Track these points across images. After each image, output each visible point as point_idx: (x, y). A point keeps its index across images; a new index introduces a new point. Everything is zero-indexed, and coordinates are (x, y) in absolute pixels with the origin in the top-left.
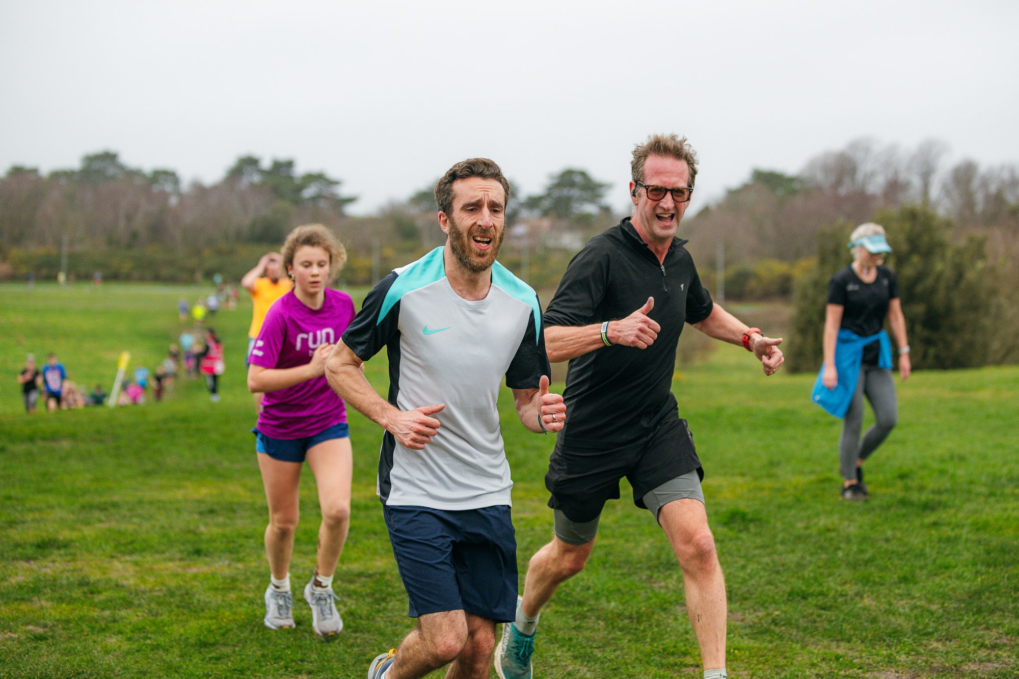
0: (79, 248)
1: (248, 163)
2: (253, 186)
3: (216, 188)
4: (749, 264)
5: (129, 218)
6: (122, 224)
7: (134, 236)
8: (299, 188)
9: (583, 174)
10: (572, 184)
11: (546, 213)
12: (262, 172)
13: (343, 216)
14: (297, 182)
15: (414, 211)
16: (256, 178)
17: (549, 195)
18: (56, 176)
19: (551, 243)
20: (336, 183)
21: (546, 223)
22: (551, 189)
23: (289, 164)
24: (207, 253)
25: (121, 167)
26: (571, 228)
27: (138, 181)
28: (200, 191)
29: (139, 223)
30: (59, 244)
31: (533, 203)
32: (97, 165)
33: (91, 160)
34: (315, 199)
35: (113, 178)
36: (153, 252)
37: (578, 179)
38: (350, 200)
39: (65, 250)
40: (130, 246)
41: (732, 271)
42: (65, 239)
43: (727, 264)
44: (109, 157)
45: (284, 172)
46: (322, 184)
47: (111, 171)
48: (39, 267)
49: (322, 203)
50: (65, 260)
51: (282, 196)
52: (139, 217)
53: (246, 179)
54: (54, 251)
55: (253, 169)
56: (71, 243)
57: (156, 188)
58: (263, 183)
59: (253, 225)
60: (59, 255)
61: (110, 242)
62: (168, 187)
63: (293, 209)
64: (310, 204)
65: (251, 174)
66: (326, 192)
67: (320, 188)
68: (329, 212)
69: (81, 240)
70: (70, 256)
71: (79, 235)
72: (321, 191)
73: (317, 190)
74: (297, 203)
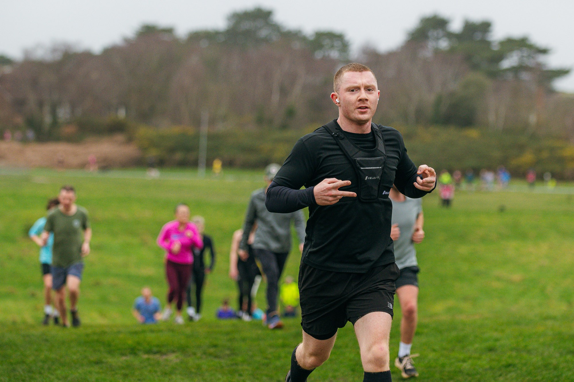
0: (221, 128)
1: (435, 24)
2: (437, 52)
5: (284, 92)
6: (276, 98)
7: (291, 113)
8: (499, 57)
12: (450, 36)
13: (552, 92)
14: (496, 48)
16: (444, 44)
18: (196, 37)
20: (544, 51)
23: (486, 27)
25: (276, 28)
27: (297, 45)
29: (297, 97)
30: (198, 123)
32: (246, 25)
33: (239, 18)
34: (516, 70)
35: (266, 40)
38: (562, 73)
39: (205, 130)
40: (284, 127)
42: (205, 116)
44: (262, 16)
45: (478, 36)
46: (526, 52)
47: (264, 33)
48: (172, 150)
49: (525, 76)
50: (204, 143)
51: (475, 67)
52: (297, 90)
53: (431, 45)
54: (191, 130)
55: (440, 32)
56: (212, 121)
57: (319, 55)
58: (452, 51)
59: (439, 101)
60: (197, 136)
61: (260, 121)
62: (334, 54)
63: (488, 83)
64: (510, 76)
65: (437, 39)
66: (530, 63)
67: (523, 57)
68: (534, 87)
69: (224, 118)
70: (210, 137)
71: (222, 112)
72: (525, 61)
73: (520, 59)
74: (494, 75)
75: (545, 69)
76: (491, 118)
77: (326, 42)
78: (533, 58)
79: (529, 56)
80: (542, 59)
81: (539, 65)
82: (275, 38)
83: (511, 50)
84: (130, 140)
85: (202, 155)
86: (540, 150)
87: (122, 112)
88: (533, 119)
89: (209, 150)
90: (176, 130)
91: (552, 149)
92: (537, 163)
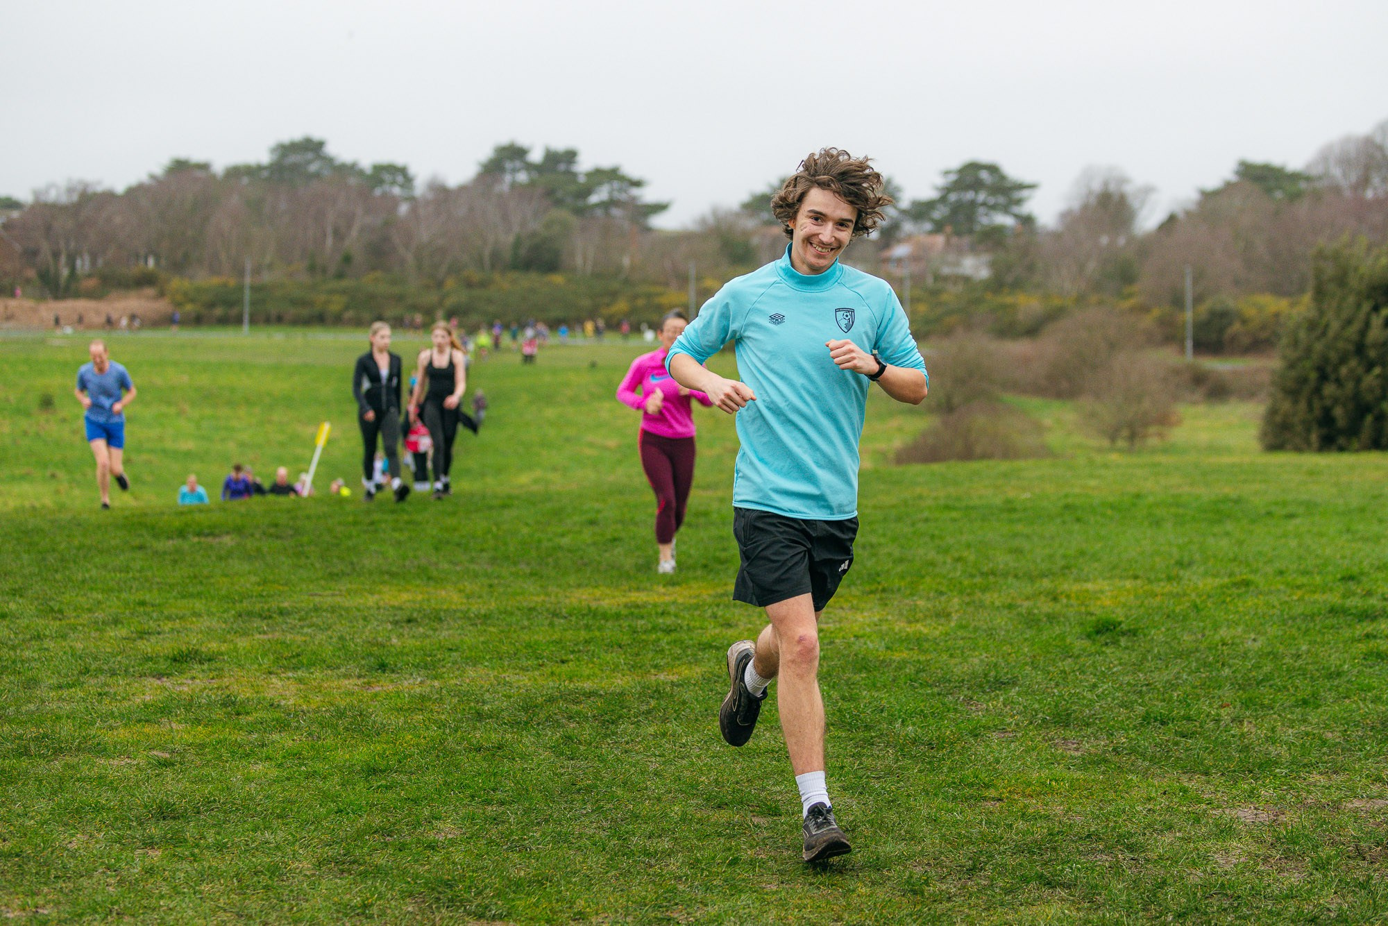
0: (267, 278)
1: (512, 154)
2: (514, 186)
3: (463, 189)
4: (1229, 300)
5: (339, 235)
6: (330, 242)
7: (347, 259)
8: (587, 191)
9: (993, 169)
10: (977, 185)
11: (939, 227)
12: (530, 167)
13: (648, 230)
14: (582, 179)
15: (750, 224)
16: (522, 177)
17: (943, 199)
18: (235, 173)
19: (946, 270)
20: (637, 184)
21: (940, 240)
22: (947, 190)
23: (571, 156)
24: (450, 283)
25: (329, 161)
26: (974, 250)
27: (353, 181)
28: (442, 194)
29: (354, 241)
30: (241, 273)
31: (920, 211)
32: (293, 159)
33: (285, 150)
34: (607, 205)
35: (317, 175)
36: (374, 282)
37: (984, 175)
38: (660, 208)
39: (248, 280)
40: (340, 275)
41: (1204, 308)
42: (248, 266)
43: (1198, 299)
44: (313, 147)
45: (562, 167)
46: (616, 184)
47: (313, 168)
48: (212, 305)
49: (616, 212)
50: (247, 295)
51: (559, 203)
52: (354, 232)
53: (508, 177)
54: (232, 282)
55: (518, 164)
56: (257, 271)
57: (378, 192)
58: (532, 184)
59: (517, 244)
60: (240, 288)
61: (312, 269)
62: (397, 191)
63: (575, 221)
64: (599, 212)
65: (514, 171)
66: (623, 197)
67: (612, 190)
68: (626, 225)
69: (270, 266)
70: (254, 289)
71: (268, 260)
72: (617, 195)
73: (611, 193)
74: (581, 211)
75: (639, 203)
76: (579, 261)
77: (387, 177)
78: (626, 191)
79: (620, 190)
80: (635, 192)
81: (634, 199)
82: (326, 173)
83: (600, 183)
84: (161, 294)
85: (247, 311)
86: (635, 297)
87: (151, 262)
88: (626, 261)
89: (253, 303)
90: (215, 281)
91: (649, 296)
92: (633, 311)
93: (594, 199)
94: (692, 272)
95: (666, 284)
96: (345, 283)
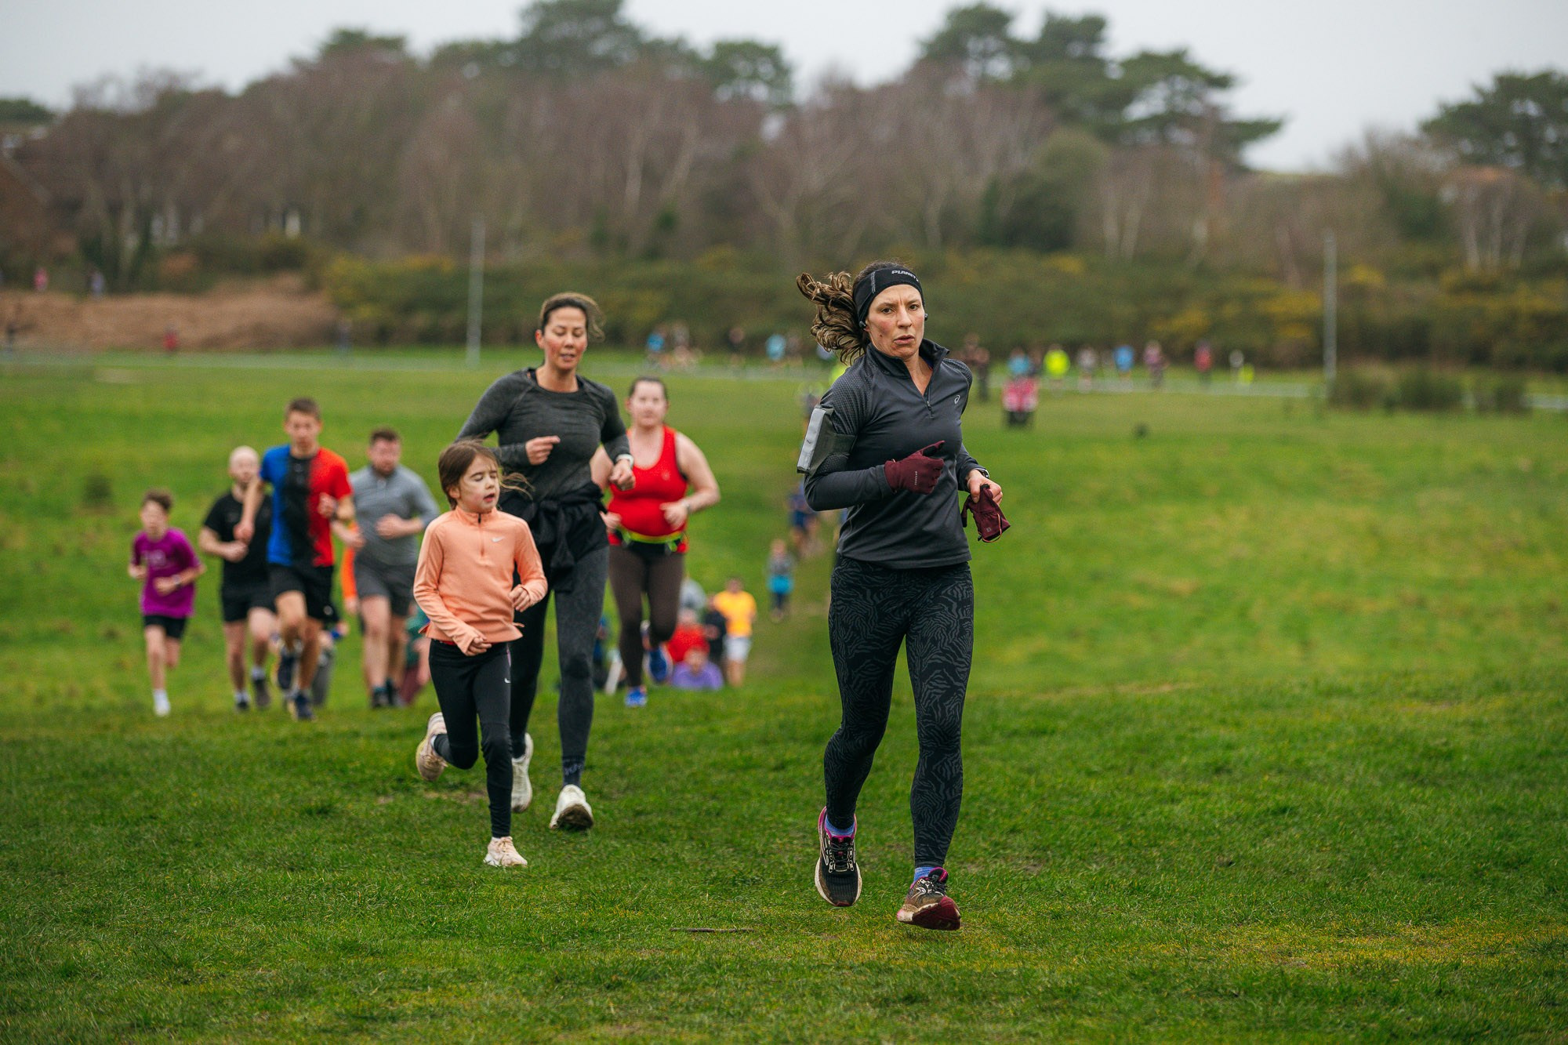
0: (513, 257)
1: (979, 24)
2: (984, 84)
3: (887, 91)
5: (652, 175)
6: (633, 190)
7: (667, 222)
8: (1125, 95)
12: (1016, 49)
13: (1244, 171)
14: (1115, 74)
15: (1438, 161)
16: (1000, 68)
18: (453, 56)
20: (1222, 82)
23: (1094, 28)
27: (675, 74)
28: (847, 99)
29: (680, 190)
30: (462, 245)
32: (566, 29)
33: (551, 14)
34: (1160, 123)
35: (609, 62)
36: (717, 268)
38: (1264, 128)
39: (478, 262)
40: (653, 252)
42: (479, 233)
45: (1078, 49)
46: (1181, 84)
47: (601, 48)
48: (408, 308)
49: (1181, 136)
50: (476, 290)
51: (1070, 117)
52: (681, 171)
53: (972, 68)
54: (448, 265)
55: (992, 42)
56: (495, 243)
57: (724, 94)
58: (1018, 81)
60: (462, 277)
61: (600, 240)
62: (760, 92)
63: (1101, 152)
64: (1147, 136)
65: (985, 55)
66: (1195, 107)
67: (1174, 93)
68: (1200, 161)
69: (521, 236)
70: (492, 278)
71: (516, 220)
72: (1181, 103)
73: (1169, 100)
74: (1112, 134)
75: (1225, 121)
76: (1110, 230)
77: (742, 66)
78: (1198, 97)
79: (1189, 94)
80: (1217, 97)
81: (1215, 110)
82: (625, 57)
83: (1151, 81)
84: (313, 287)
85: (475, 319)
86: (1219, 301)
87: (293, 226)
88: (1200, 231)
89: (488, 305)
90: (415, 262)
91: (1246, 299)
92: (1213, 328)
93: (1138, 110)
94: (1331, 256)
95: (1279, 276)
96: (663, 269)
